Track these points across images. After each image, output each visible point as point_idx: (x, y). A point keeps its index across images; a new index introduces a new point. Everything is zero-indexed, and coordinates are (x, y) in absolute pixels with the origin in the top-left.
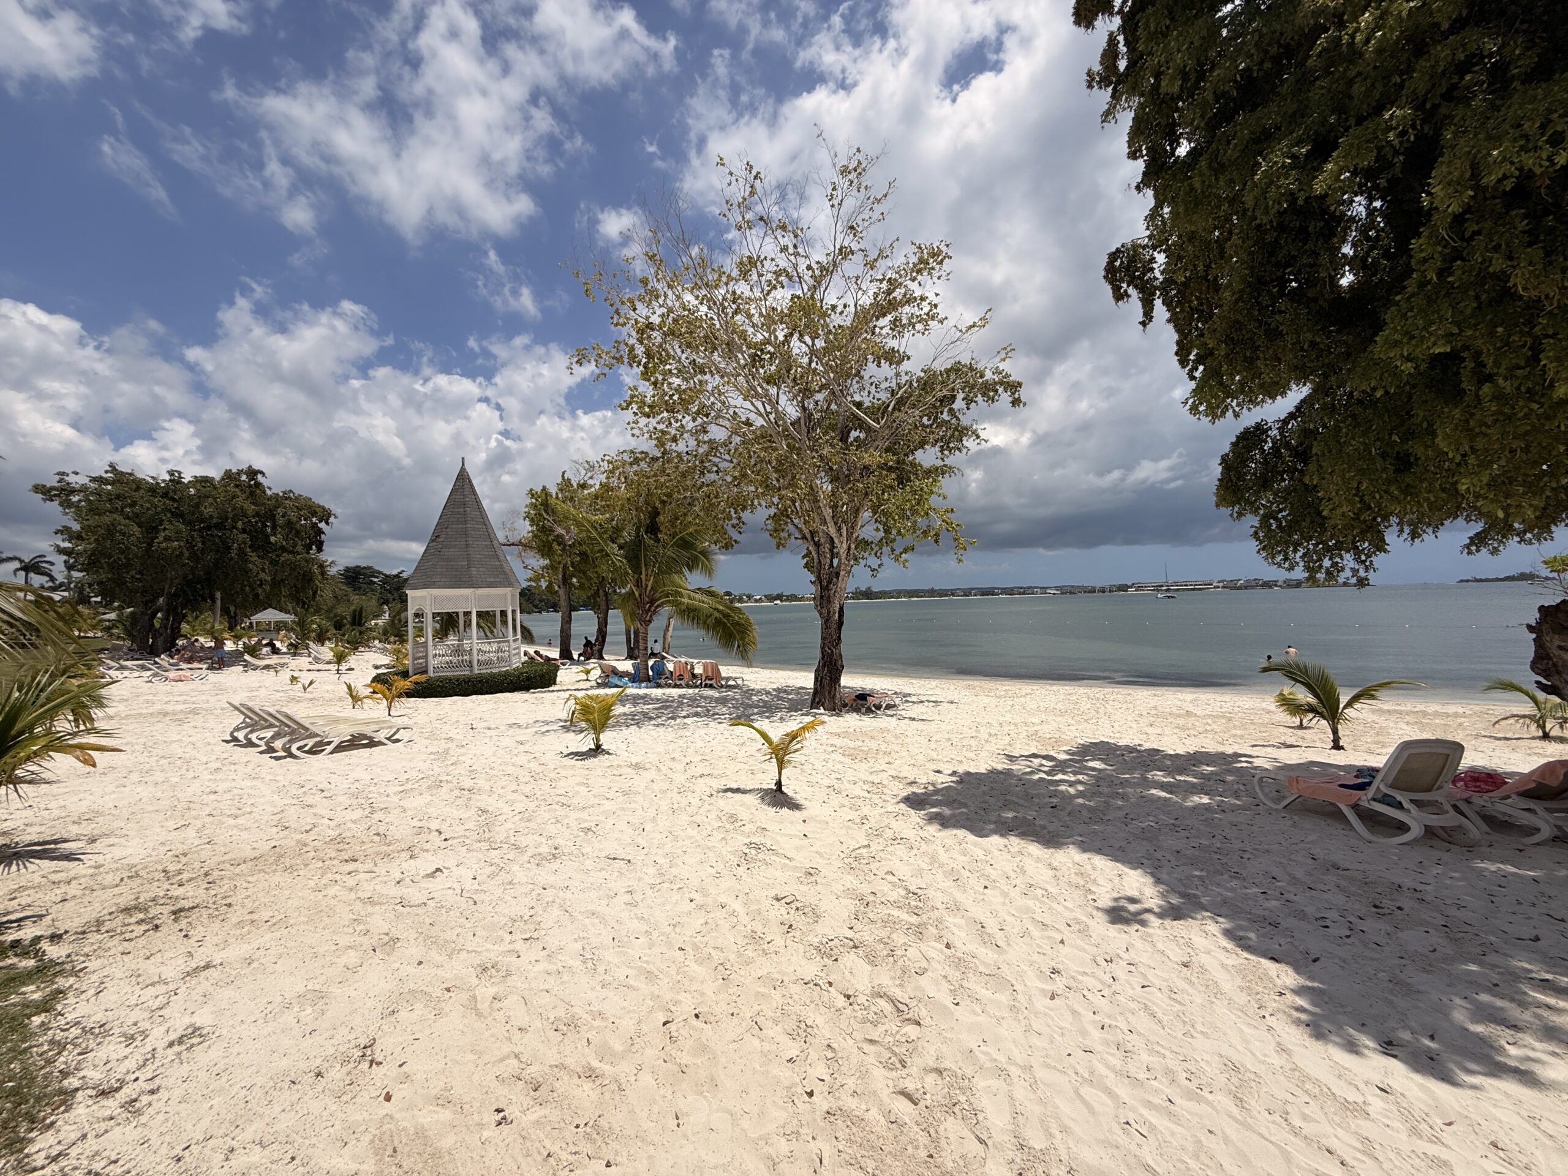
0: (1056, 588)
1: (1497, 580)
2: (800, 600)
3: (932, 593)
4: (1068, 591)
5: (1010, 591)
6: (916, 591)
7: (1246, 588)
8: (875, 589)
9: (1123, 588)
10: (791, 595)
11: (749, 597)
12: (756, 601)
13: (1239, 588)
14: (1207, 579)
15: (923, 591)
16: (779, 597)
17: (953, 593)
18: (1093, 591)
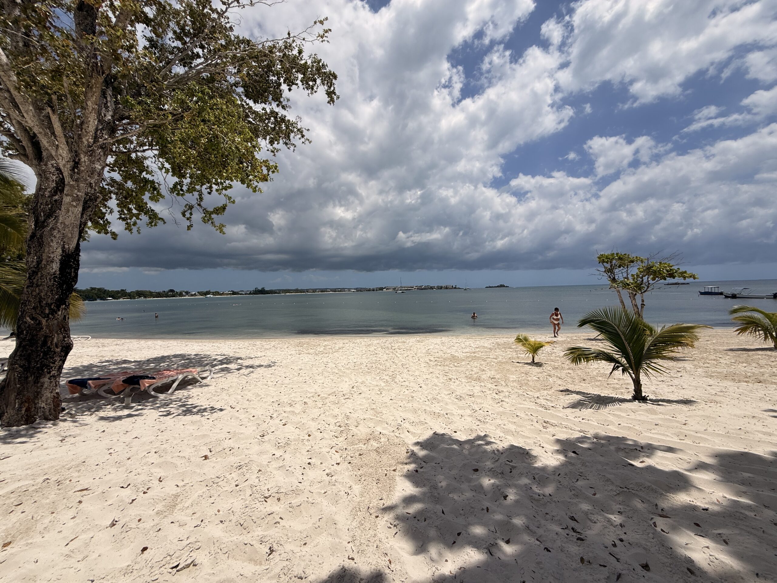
0: (355, 289)
1: (495, 287)
2: (221, 294)
3: (297, 291)
4: (359, 290)
5: (334, 290)
6: (289, 290)
7: (425, 289)
8: (266, 289)
9: (381, 289)
10: (215, 292)
11: (187, 293)
12: (192, 295)
13: (423, 289)
14: (412, 285)
15: (292, 290)
16: (208, 293)
17: (307, 291)
18: (369, 290)
